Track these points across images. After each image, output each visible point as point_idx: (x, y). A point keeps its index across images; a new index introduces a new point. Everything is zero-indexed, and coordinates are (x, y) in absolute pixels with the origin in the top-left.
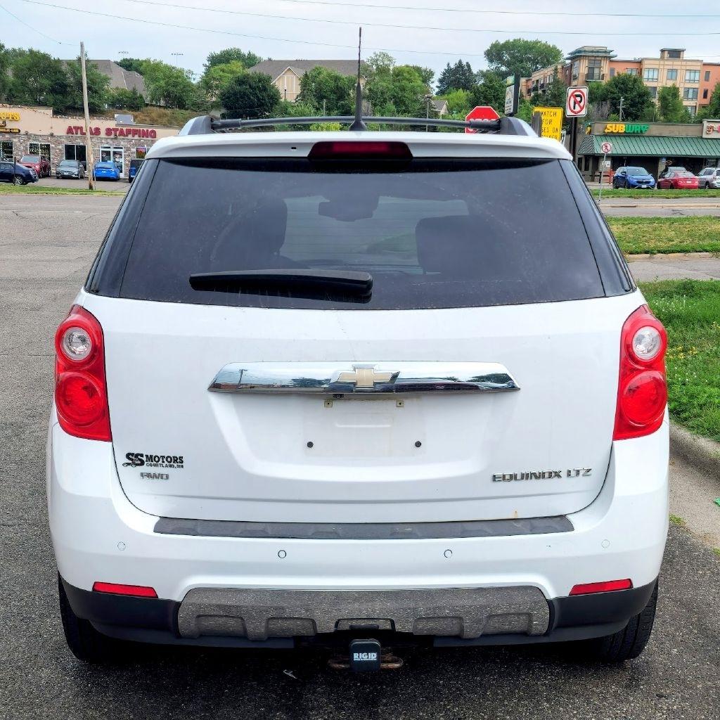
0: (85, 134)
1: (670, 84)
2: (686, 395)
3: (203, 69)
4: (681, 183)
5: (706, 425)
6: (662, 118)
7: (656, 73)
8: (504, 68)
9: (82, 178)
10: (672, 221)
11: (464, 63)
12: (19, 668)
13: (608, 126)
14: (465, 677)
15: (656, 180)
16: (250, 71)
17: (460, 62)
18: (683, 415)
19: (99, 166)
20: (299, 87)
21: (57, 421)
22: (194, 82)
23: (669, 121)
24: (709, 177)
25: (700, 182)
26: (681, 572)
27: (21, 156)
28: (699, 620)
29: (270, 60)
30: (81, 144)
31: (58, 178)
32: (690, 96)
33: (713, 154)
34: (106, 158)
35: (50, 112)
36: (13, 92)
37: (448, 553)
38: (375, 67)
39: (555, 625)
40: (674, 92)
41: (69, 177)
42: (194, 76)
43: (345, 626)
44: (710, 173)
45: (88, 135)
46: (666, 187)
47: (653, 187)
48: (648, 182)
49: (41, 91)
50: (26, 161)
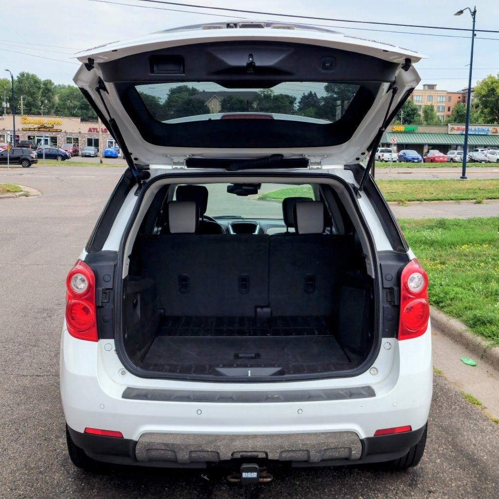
0: (98, 132)
1: (429, 104)
2: (442, 292)
3: (167, 96)
4: (436, 159)
5: (455, 311)
6: (425, 123)
7: (421, 97)
8: (335, 96)
9: (96, 156)
10: (432, 182)
11: (313, 93)
12: (41, 472)
13: (394, 127)
14: (312, 479)
15: (422, 157)
16: (192, 97)
17: (311, 92)
18: (441, 305)
19: (107, 150)
20: (220, 107)
21: (66, 328)
22: (162, 104)
23: (428, 125)
24: (452, 156)
25: (448, 158)
26: (441, 407)
27: (62, 144)
28: (452, 439)
29: (204, 91)
30: (97, 138)
31: (82, 156)
32: (441, 110)
33: (455, 143)
34: (110, 145)
35: (79, 120)
36: (59, 109)
37: (300, 411)
38: (262, 95)
39: (365, 454)
40: (431, 108)
41: (89, 156)
42: (161, 100)
43: (238, 456)
44: (453, 154)
45: (101, 133)
46: (428, 162)
47: (421, 161)
48: (418, 159)
49: (74, 108)
50: (65, 148)
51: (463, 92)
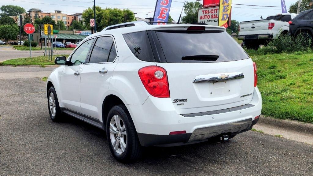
4: (71, 46)
8: (7, 13)
32: (65, 23)
33: (77, 39)
37: (240, 113)
46: (68, 47)
47: (64, 47)
51: (74, 15)
